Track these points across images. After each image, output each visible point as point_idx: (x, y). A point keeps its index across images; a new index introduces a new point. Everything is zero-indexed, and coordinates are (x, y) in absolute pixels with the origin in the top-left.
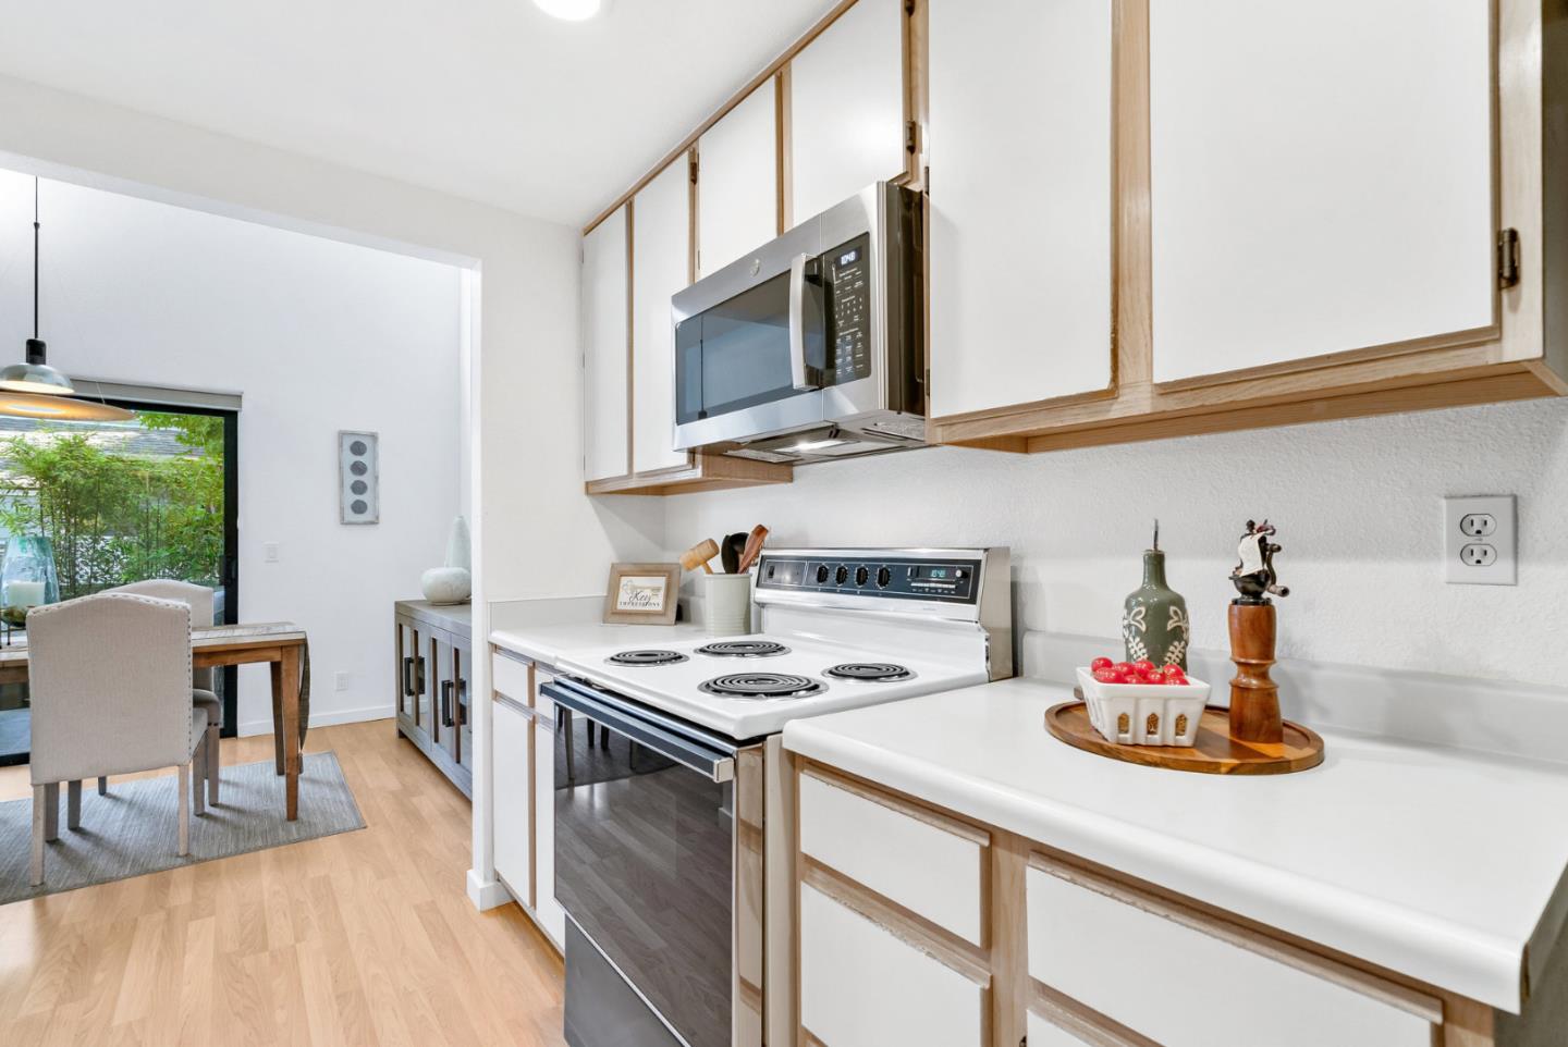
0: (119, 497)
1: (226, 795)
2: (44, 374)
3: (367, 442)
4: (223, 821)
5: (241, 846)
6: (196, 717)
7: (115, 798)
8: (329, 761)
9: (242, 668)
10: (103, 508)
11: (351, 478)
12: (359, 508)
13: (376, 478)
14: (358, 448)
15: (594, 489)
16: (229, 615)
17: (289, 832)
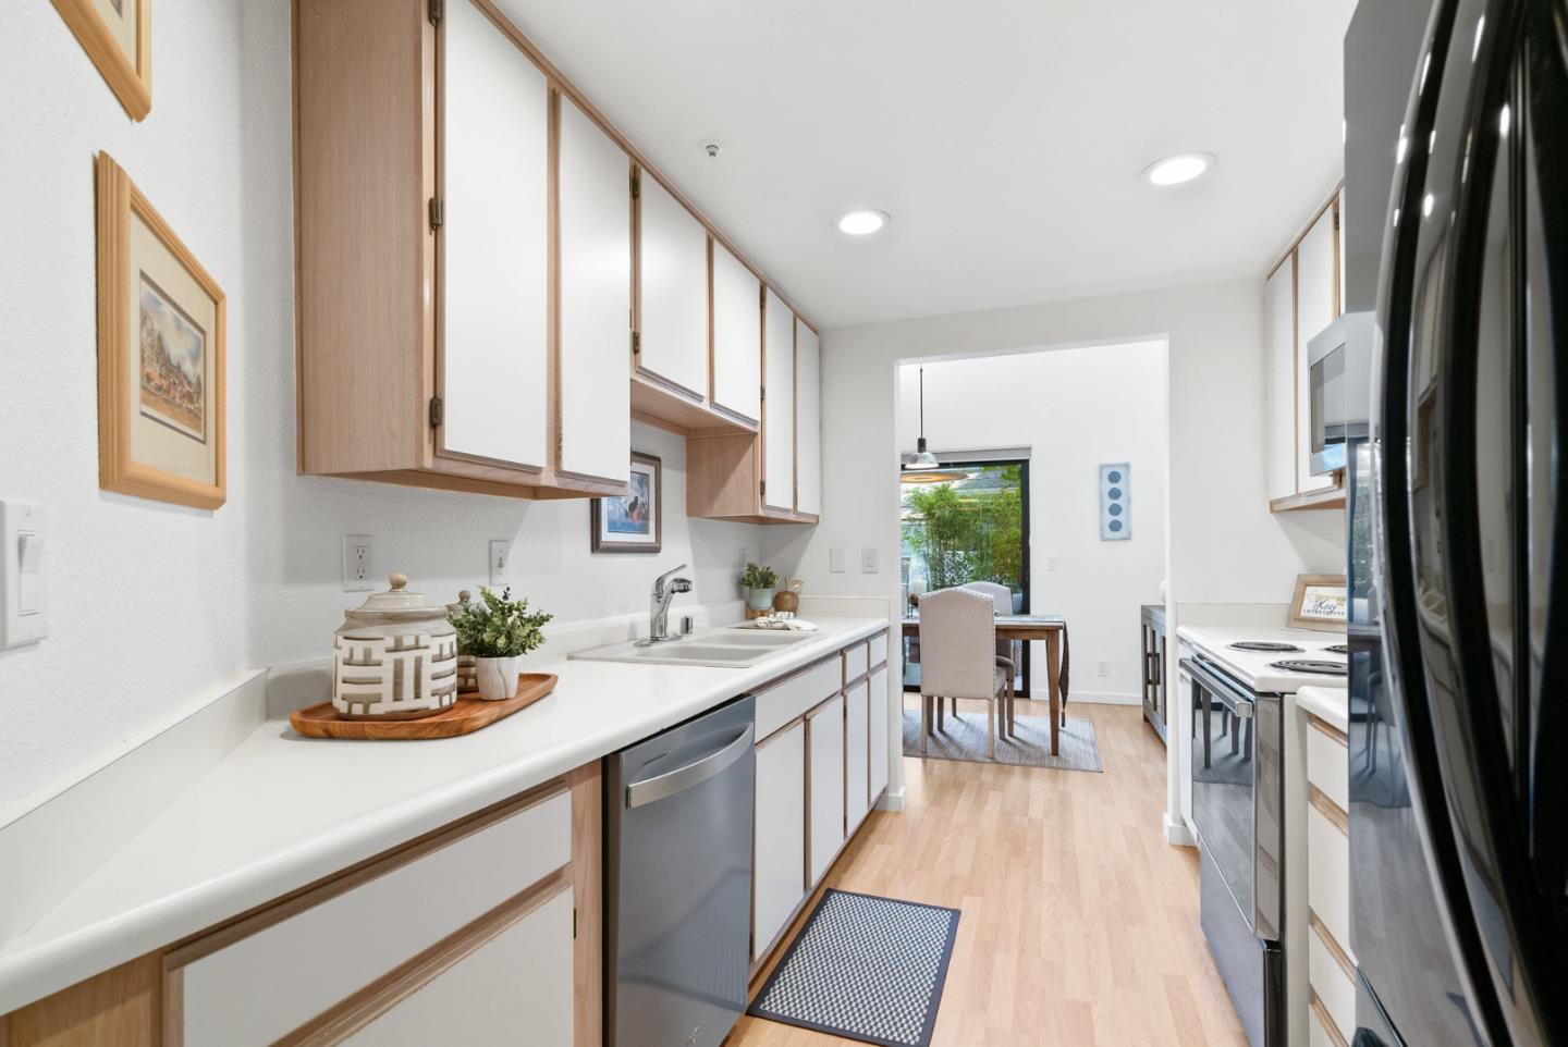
0: (965, 525)
1: (1017, 731)
2: (924, 458)
3: (1121, 471)
4: (1014, 746)
5: (1023, 761)
6: (998, 672)
7: (961, 720)
8: (1087, 725)
9: (1033, 642)
10: (956, 533)
11: (1109, 502)
12: (1115, 526)
13: (1129, 501)
14: (1114, 477)
15: (1275, 507)
16: (1025, 609)
17: (1051, 762)
